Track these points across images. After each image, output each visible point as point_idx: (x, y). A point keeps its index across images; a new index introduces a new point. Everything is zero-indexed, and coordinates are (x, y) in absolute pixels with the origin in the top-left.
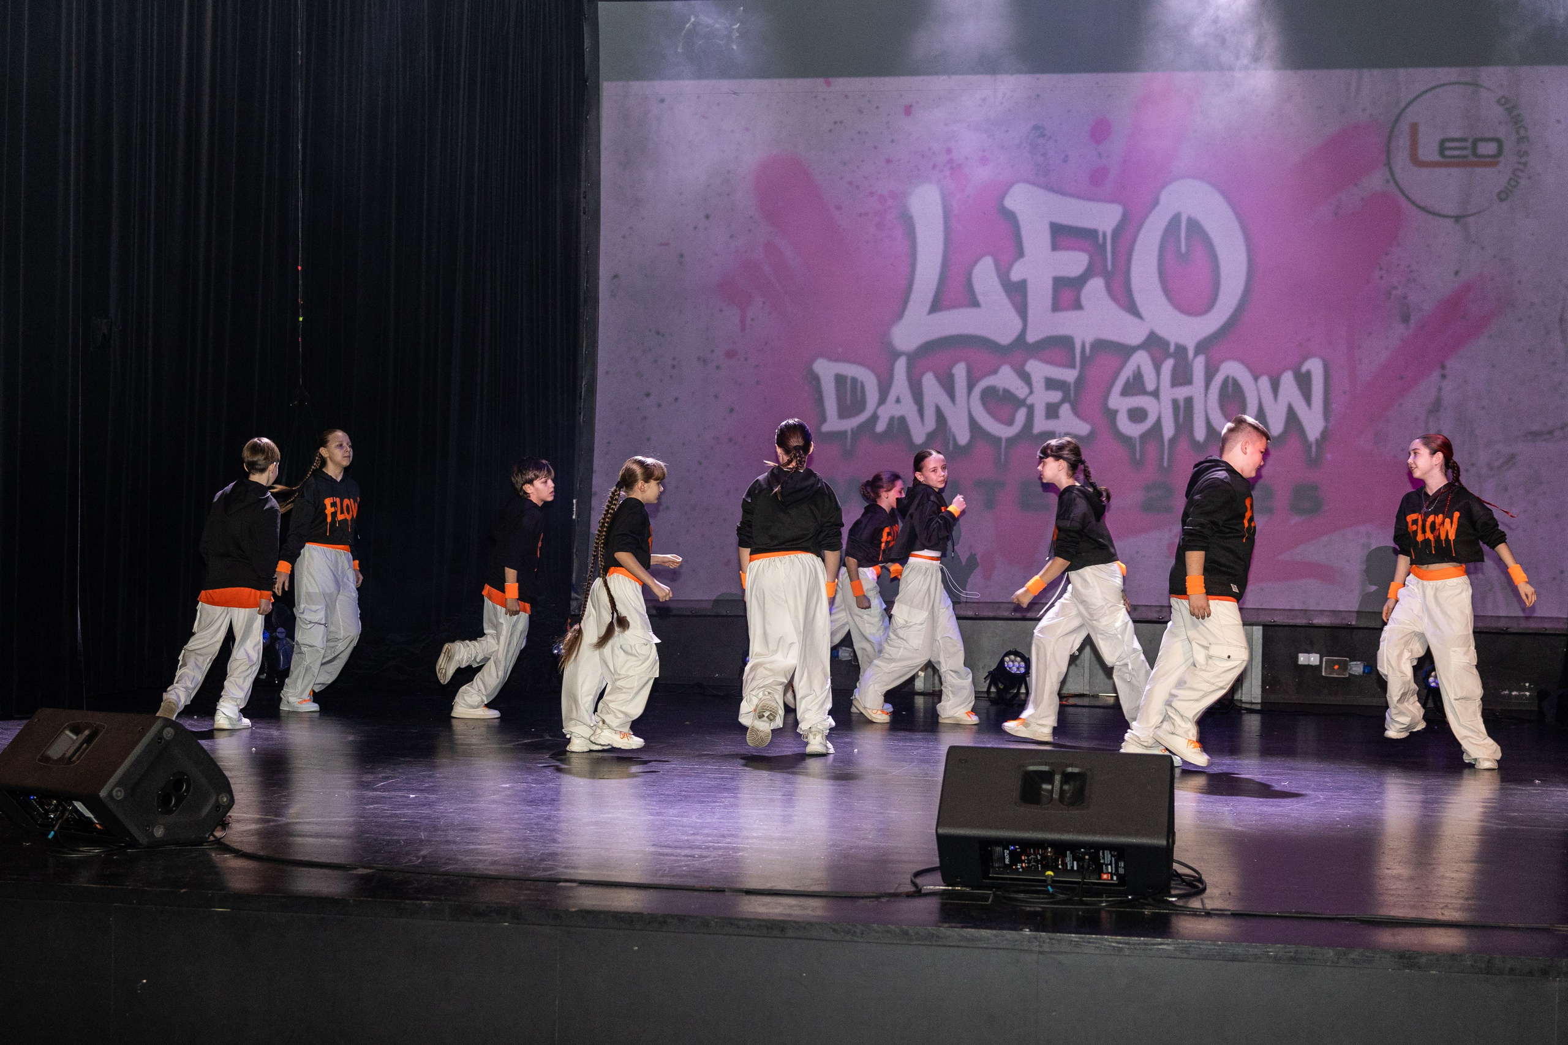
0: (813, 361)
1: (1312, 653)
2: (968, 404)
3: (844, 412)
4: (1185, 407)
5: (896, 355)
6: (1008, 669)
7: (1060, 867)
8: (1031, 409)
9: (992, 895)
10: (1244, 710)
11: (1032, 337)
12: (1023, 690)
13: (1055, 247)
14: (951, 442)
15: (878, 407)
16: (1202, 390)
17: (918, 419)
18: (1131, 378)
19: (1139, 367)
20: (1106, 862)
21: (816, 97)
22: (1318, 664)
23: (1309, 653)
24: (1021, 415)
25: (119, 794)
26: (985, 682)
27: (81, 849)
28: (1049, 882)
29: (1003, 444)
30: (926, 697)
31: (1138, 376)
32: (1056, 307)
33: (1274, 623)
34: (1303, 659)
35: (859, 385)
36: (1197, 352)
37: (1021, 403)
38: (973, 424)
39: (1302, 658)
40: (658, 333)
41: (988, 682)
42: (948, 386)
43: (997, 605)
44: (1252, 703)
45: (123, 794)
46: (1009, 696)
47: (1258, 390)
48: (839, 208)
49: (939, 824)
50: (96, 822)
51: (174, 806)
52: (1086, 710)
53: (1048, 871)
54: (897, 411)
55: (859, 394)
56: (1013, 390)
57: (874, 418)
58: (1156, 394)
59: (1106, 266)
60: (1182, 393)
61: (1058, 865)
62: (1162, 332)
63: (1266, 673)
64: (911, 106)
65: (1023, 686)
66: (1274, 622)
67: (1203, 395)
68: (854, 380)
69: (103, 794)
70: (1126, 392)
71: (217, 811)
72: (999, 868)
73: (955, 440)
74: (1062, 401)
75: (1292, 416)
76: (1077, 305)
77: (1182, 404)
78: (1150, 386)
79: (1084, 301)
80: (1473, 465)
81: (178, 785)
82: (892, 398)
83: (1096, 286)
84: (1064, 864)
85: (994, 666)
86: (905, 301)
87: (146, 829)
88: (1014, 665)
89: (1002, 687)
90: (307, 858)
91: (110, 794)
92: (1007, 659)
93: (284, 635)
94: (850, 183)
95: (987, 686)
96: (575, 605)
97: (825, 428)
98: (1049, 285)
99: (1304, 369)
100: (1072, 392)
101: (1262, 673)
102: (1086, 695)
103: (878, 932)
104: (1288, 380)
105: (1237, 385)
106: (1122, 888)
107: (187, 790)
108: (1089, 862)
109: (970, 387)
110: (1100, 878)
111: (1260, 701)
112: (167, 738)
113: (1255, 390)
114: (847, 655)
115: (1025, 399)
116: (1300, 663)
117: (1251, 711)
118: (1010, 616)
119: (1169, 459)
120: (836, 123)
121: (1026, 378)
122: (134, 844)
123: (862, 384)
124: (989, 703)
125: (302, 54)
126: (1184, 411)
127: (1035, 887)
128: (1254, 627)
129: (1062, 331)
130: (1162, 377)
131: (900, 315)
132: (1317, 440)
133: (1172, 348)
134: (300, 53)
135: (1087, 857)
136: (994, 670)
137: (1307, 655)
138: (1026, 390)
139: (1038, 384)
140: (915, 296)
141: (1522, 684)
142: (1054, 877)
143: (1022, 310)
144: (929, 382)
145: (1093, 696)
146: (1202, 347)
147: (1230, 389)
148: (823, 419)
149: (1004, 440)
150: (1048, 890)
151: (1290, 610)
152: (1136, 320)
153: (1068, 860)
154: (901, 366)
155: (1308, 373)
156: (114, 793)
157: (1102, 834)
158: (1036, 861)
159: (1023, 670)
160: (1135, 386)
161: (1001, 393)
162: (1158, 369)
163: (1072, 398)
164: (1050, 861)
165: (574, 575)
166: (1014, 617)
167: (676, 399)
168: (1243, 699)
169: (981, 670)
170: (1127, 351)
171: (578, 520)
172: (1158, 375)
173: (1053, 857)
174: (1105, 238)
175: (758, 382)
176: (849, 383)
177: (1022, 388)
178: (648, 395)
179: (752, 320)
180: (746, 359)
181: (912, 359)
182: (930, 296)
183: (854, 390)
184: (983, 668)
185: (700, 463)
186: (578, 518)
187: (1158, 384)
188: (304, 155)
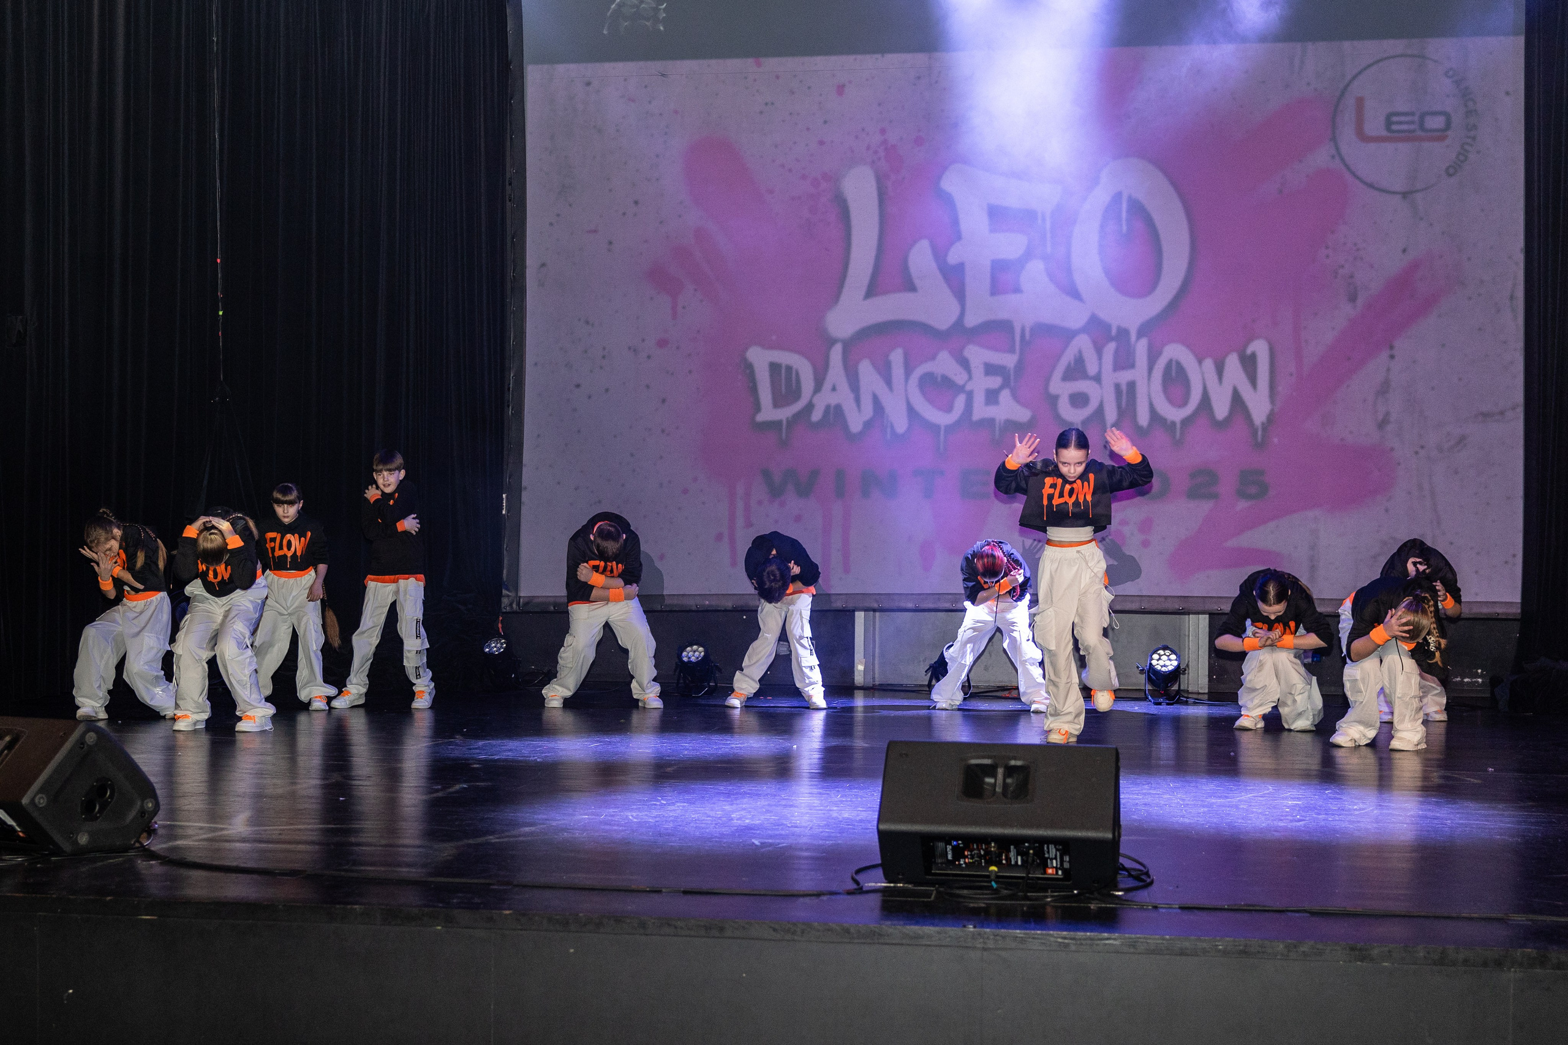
0: (747, 349)
2: (906, 390)
3: (779, 401)
4: (1128, 392)
5: (832, 342)
7: (1004, 862)
8: (970, 396)
9: (935, 892)
10: (1190, 700)
11: (971, 321)
13: (993, 228)
14: (889, 430)
15: (813, 395)
16: (1145, 374)
17: (854, 405)
18: (1072, 362)
19: (1080, 352)
20: (1051, 857)
21: (746, 78)
24: (960, 402)
25: (42, 801)
26: (926, 675)
27: (4, 857)
28: (993, 877)
29: (942, 433)
30: (867, 692)
31: (1080, 361)
32: (994, 291)
35: (794, 374)
36: (1140, 335)
37: (961, 389)
38: (911, 411)
40: (587, 322)
42: (885, 372)
43: (938, 597)
44: (1199, 693)
45: (46, 800)
47: (1203, 374)
48: (771, 192)
49: (880, 820)
50: (19, 830)
51: (99, 812)
53: (992, 865)
54: (833, 400)
55: (794, 382)
56: (952, 377)
57: (810, 407)
58: (1097, 379)
59: (1045, 249)
60: (1125, 377)
61: (1002, 860)
62: (1103, 314)
63: (1212, 662)
64: (843, 86)
66: (1220, 610)
67: (1146, 381)
68: (789, 369)
69: (25, 801)
70: (1067, 376)
71: (142, 817)
72: (942, 863)
73: (892, 427)
74: (1001, 388)
75: (1237, 399)
76: (1017, 290)
77: (1124, 388)
78: (1092, 369)
79: (1023, 285)
80: (1422, 447)
81: (101, 790)
82: (827, 386)
83: (1035, 268)
84: (1008, 859)
86: (841, 286)
87: (70, 838)
90: (235, 864)
91: (32, 800)
94: (783, 166)
96: (506, 603)
97: (760, 418)
98: (987, 268)
99: (1249, 351)
100: (1012, 378)
101: (1209, 662)
103: (819, 931)
104: (1233, 362)
105: (1181, 369)
106: (1067, 883)
107: (111, 796)
108: (1033, 858)
109: (908, 372)
110: (1045, 872)
111: (1207, 691)
112: (89, 743)
113: (1201, 374)
114: (786, 649)
115: (963, 386)
118: (951, 607)
120: (766, 104)
121: (965, 364)
122: (58, 851)
123: (797, 373)
125: (217, 40)
126: (1127, 396)
127: (978, 882)
128: (1199, 616)
129: (1003, 315)
130: (1104, 361)
131: (836, 301)
132: (1263, 424)
133: (1114, 332)
134: (215, 40)
135: (1031, 852)
136: (935, 663)
138: (965, 376)
139: (978, 371)
140: (848, 282)
141: (1474, 670)
142: (998, 872)
143: (960, 294)
144: (865, 368)
146: (1145, 330)
147: (1174, 374)
148: (757, 408)
149: (943, 427)
150: (992, 886)
152: (1076, 303)
153: (1012, 854)
154: (836, 354)
155: (1253, 356)
156: (37, 800)
157: (1046, 827)
158: (980, 857)
160: (1076, 371)
161: (939, 379)
162: (1099, 351)
163: (1012, 384)
164: (994, 856)
165: (505, 572)
166: (955, 608)
167: (607, 390)
168: (1190, 689)
169: (922, 663)
170: (1068, 335)
171: (508, 516)
172: (1100, 358)
173: (997, 852)
174: (1044, 219)
175: (690, 372)
176: (783, 371)
177: (961, 374)
178: (578, 386)
179: (684, 308)
180: (678, 348)
181: (849, 345)
182: (865, 280)
183: (789, 378)
184: (924, 661)
185: (632, 455)
186: (508, 513)
187: (1100, 368)
188: (221, 144)
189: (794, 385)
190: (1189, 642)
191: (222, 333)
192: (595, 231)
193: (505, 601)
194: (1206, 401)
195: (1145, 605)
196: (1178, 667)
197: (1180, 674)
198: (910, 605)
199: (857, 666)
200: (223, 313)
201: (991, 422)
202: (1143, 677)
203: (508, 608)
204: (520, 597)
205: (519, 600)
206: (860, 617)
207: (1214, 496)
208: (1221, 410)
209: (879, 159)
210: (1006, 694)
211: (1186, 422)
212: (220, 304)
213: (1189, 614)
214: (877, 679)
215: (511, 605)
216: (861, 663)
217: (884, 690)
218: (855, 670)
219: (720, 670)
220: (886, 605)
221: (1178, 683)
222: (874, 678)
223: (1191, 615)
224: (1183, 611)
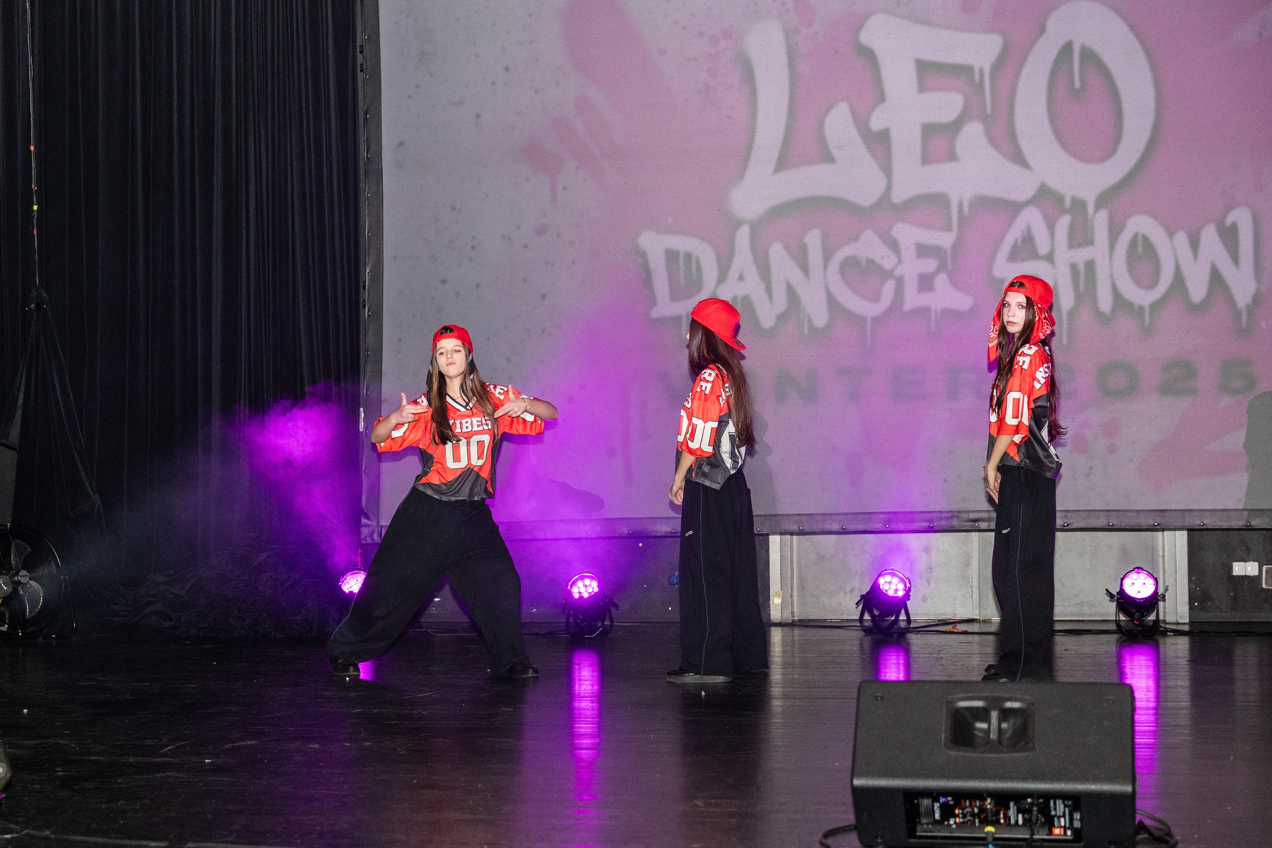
0: (639, 234)
1: (1249, 561)
2: (825, 277)
3: (677, 291)
4: (1086, 272)
5: (737, 224)
6: (884, 591)
8: (900, 283)
10: (1170, 632)
11: (899, 195)
12: (903, 617)
13: (922, 88)
14: (806, 325)
15: (716, 287)
16: (1106, 252)
17: (764, 296)
18: (1020, 240)
19: (1029, 228)
20: (1058, 814)
22: (1257, 574)
23: (1245, 561)
24: (888, 289)
26: (857, 608)
28: (990, 839)
29: (869, 324)
30: (785, 629)
31: (1028, 238)
32: (926, 159)
33: (1203, 527)
34: (1239, 569)
35: (694, 260)
36: (1099, 205)
37: (888, 275)
38: (832, 301)
39: (1237, 568)
40: (454, 209)
41: (860, 607)
42: (801, 258)
43: (866, 516)
44: (1178, 624)
46: (885, 624)
47: (1174, 249)
48: (662, 52)
52: (976, 637)
54: (741, 290)
55: (694, 272)
56: (878, 260)
58: (1050, 258)
59: (984, 107)
60: (1081, 255)
62: (1054, 183)
63: (1194, 586)
65: (903, 611)
66: (1204, 525)
67: (1107, 257)
68: (688, 256)
70: (1013, 257)
72: (928, 824)
73: (810, 321)
74: (938, 271)
75: (1216, 278)
76: (952, 157)
77: (1081, 268)
78: (1043, 249)
79: (959, 150)
82: (733, 274)
83: (974, 130)
85: (866, 589)
86: (746, 160)
88: (892, 586)
89: (877, 614)
92: (881, 581)
93: (27, 578)
94: (676, 23)
95: (859, 613)
96: (366, 533)
97: (656, 313)
98: (917, 133)
99: (1229, 221)
100: (949, 260)
101: (1189, 587)
102: (976, 619)
104: (1210, 235)
105: (1148, 244)
106: (1077, 845)
108: (1037, 817)
109: (827, 259)
110: (1051, 833)
111: (1187, 621)
113: (1171, 249)
115: (892, 271)
116: (1235, 573)
117: (1178, 633)
118: (884, 528)
119: (1069, 337)
121: (894, 245)
123: (697, 258)
124: (863, 633)
126: (1085, 277)
128: (1177, 532)
129: (935, 188)
130: (1057, 238)
131: (741, 176)
132: (1248, 306)
133: (1068, 203)
136: (866, 594)
137: (1244, 563)
138: (894, 259)
139: (909, 252)
140: (755, 153)
142: (995, 834)
143: (886, 165)
144: (777, 253)
145: (984, 621)
146: (1104, 199)
147: (1140, 249)
148: (652, 301)
149: (869, 321)
151: (1222, 510)
152: (1022, 171)
154: (743, 236)
155: (1234, 227)
158: (973, 815)
159: (901, 593)
160: (1025, 249)
161: (864, 264)
162: (1051, 228)
163: (949, 267)
164: (990, 814)
165: (364, 497)
166: (889, 529)
167: (478, 286)
168: (1168, 619)
169: (849, 595)
170: (1014, 208)
171: (366, 433)
172: (1052, 235)
173: (994, 810)
174: (982, 75)
175: (573, 262)
176: (682, 260)
177: (889, 257)
178: (444, 282)
179: (565, 188)
180: (559, 235)
181: (756, 228)
182: (775, 153)
183: (688, 267)
184: (852, 591)
185: (508, 360)
186: (366, 429)
187: (1052, 244)
188: (32, 16)
189: (694, 275)
190: (1164, 563)
191: (37, 230)
192: (460, 104)
193: (365, 531)
194: (1179, 279)
195: (1113, 521)
196: (1156, 592)
197: (1158, 600)
198: (836, 527)
199: (774, 599)
200: (38, 208)
201: (923, 312)
202: (1113, 606)
203: (368, 539)
204: (382, 526)
205: (381, 530)
206: (775, 541)
207: (1193, 392)
208: (1198, 290)
209: (788, 11)
210: (949, 628)
211: (1157, 306)
212: (34, 197)
213: (1163, 530)
214: (796, 614)
215: (371, 535)
216: (777, 595)
217: (806, 626)
218: (771, 602)
219: (616, 606)
220: (807, 528)
221: (1155, 612)
222: (793, 613)
223: (1165, 532)
224: (1158, 527)
